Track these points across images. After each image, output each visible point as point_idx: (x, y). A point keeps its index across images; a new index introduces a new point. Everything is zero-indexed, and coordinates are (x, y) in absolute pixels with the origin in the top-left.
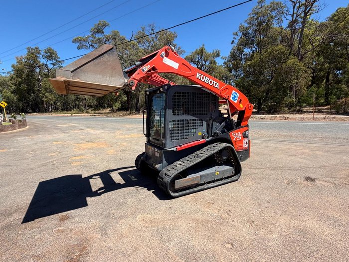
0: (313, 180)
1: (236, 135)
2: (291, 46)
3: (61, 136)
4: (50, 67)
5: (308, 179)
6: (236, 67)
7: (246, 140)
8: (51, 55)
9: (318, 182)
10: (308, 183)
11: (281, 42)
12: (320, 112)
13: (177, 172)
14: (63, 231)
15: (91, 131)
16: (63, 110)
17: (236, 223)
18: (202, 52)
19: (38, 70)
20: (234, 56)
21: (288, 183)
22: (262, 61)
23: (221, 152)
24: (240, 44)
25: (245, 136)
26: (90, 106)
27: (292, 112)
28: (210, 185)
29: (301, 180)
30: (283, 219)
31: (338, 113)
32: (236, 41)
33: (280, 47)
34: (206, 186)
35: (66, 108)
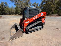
0: (58, 29)
1: (43, 19)
2: (52, 2)
3: (8, 19)
4: (6, 6)
5: (57, 29)
6: (42, 6)
7: (45, 21)
8: (6, 4)
9: (59, 29)
10: (57, 30)
11: (51, 1)
12: (56, 15)
13: (30, 28)
14: (2, 42)
15: (14, 18)
16: (9, 14)
17: (43, 40)
18: (35, 3)
19: (4, 7)
20: (41, 4)
21: (53, 30)
22: (47, 5)
23: (39, 23)
24: (42, 2)
25: (45, 20)
26: (14, 14)
27: (51, 15)
28: (37, 30)
29: (56, 29)
30: (54, 39)
31: (60, 16)
32: (42, 1)
33: (50, 2)
34: (36, 30)
35: (10, 14)
